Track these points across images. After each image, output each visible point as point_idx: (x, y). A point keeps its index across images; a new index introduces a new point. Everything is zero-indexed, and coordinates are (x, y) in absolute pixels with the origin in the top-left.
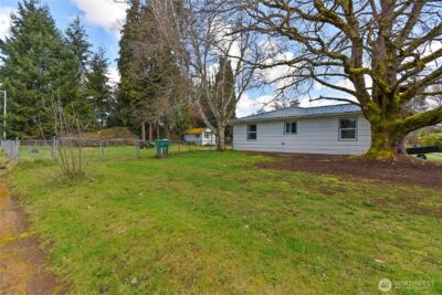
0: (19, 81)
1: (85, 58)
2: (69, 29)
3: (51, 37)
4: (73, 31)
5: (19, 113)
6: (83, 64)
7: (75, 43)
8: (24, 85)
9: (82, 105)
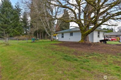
0: (2, 22)
1: (20, 14)
2: (15, 5)
3: (10, 8)
4: (17, 6)
5: (2, 31)
6: (20, 16)
7: (17, 9)
8: (4, 23)
9: (20, 28)
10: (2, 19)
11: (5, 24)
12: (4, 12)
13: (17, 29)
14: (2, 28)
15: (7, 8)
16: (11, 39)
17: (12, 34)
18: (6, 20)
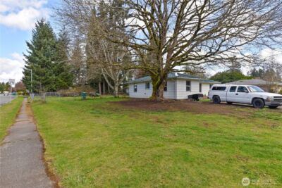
0: (37, 65)
1: (68, 48)
2: (60, 33)
3: (51, 39)
5: (38, 80)
6: (68, 51)
7: (63, 40)
8: (40, 66)
9: (67, 74)
10: (37, 59)
11: (42, 67)
12: (41, 46)
13: (63, 76)
14: (38, 75)
15: (45, 40)
16: (52, 95)
17: (54, 86)
18: (44, 61)
